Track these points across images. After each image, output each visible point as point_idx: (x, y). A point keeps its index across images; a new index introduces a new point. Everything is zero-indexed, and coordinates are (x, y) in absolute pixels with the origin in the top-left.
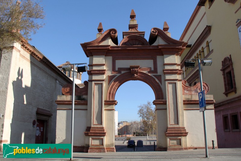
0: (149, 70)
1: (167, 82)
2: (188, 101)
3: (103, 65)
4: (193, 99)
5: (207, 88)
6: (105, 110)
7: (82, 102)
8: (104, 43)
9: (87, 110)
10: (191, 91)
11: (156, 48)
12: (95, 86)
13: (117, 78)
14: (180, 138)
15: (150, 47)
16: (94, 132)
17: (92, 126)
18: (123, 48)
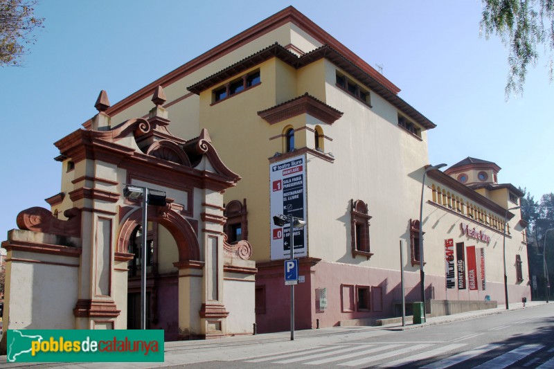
0: (182, 209)
1: (207, 234)
2: (229, 267)
3: (115, 184)
4: (234, 265)
5: (249, 250)
6: (115, 269)
7: (71, 250)
8: (121, 142)
9: (78, 266)
10: (231, 252)
11: (198, 175)
12: (99, 222)
13: (134, 212)
14: (220, 320)
15: (191, 170)
16: (97, 309)
17: (94, 299)
18: (152, 161)
